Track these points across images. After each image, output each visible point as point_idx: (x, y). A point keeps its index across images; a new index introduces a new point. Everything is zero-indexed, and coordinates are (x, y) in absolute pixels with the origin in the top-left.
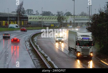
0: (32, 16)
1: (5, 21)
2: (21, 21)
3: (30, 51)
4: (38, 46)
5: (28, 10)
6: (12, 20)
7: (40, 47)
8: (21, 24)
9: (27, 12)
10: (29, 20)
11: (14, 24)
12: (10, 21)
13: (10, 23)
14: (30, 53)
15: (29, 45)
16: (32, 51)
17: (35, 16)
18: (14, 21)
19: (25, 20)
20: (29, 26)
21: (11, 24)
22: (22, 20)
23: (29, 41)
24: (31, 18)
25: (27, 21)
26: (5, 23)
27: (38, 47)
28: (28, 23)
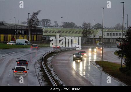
0: (49, 29)
1: (10, 35)
2: (33, 35)
3: (41, 76)
4: (52, 69)
5: (44, 20)
6: (21, 34)
7: (54, 71)
8: (33, 40)
9: (42, 23)
10: (44, 34)
11: (24, 39)
12: (18, 35)
13: (17, 38)
14: (40, 79)
15: (39, 69)
16: (43, 76)
17: (52, 29)
18: (23, 35)
19: (39, 33)
20: (43, 43)
21: (19, 39)
22: (35, 34)
23: (40, 63)
24: (46, 32)
25: (41, 35)
26: (10, 37)
27: (52, 72)
28: (42, 38)
